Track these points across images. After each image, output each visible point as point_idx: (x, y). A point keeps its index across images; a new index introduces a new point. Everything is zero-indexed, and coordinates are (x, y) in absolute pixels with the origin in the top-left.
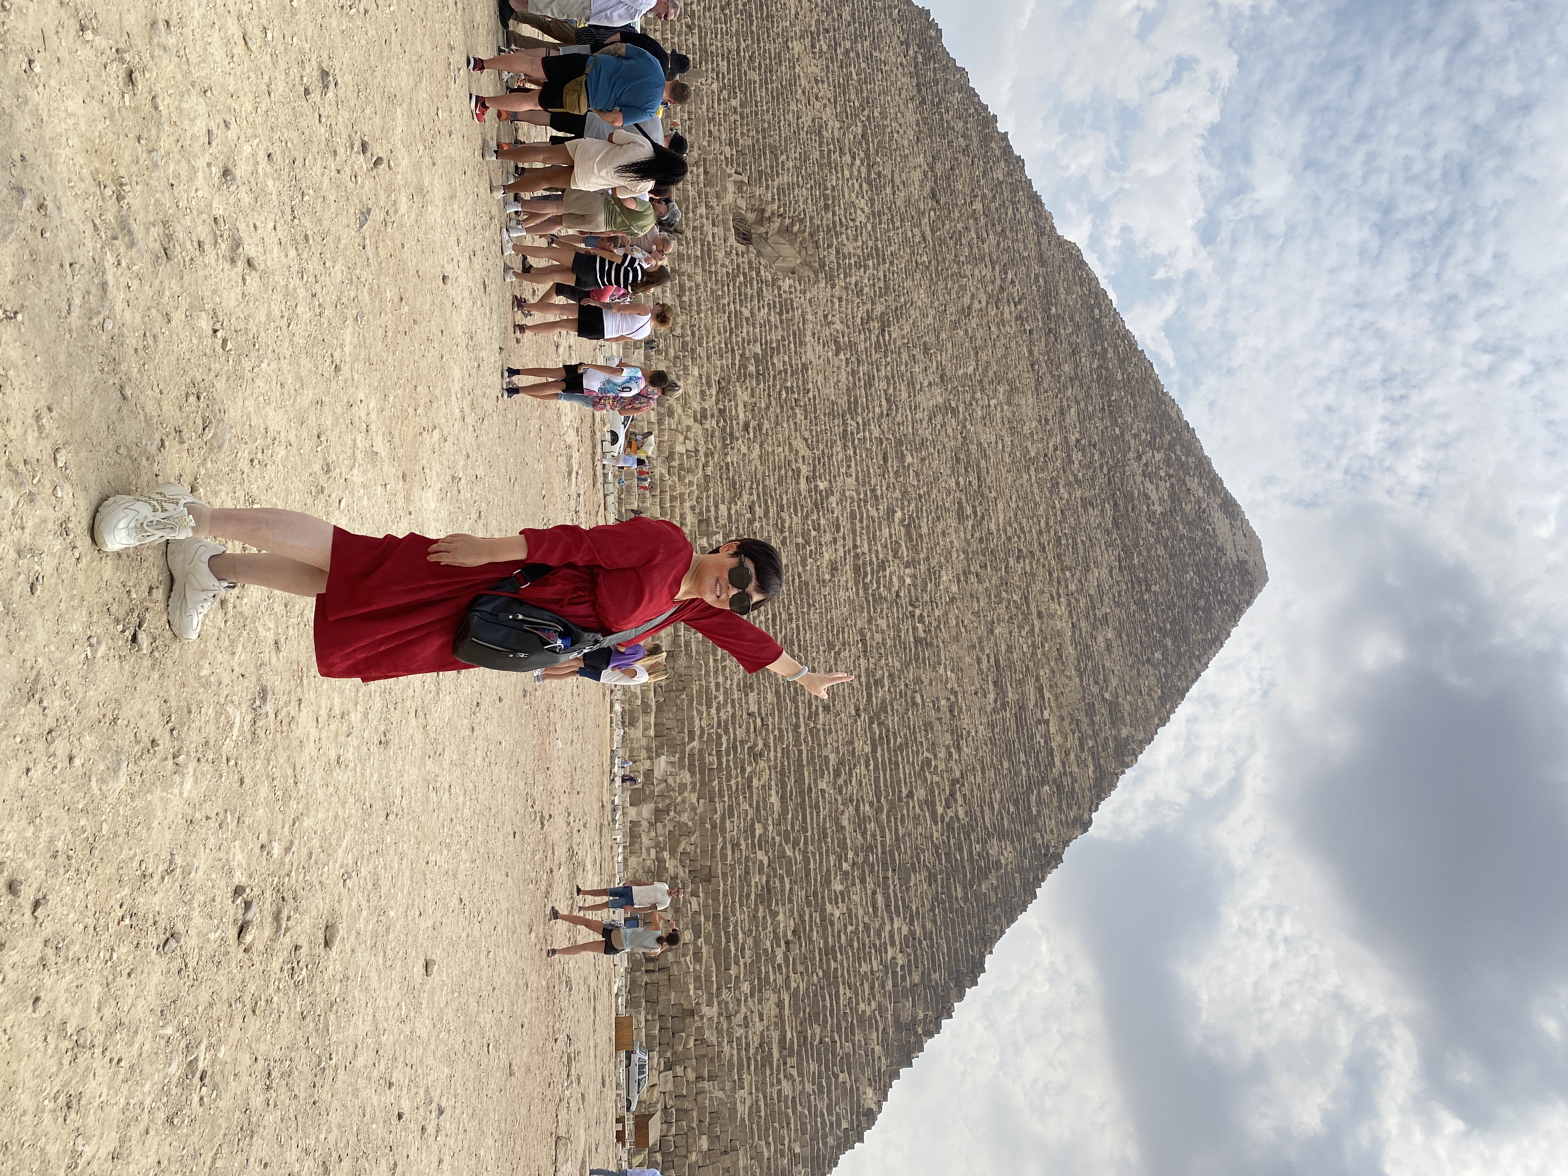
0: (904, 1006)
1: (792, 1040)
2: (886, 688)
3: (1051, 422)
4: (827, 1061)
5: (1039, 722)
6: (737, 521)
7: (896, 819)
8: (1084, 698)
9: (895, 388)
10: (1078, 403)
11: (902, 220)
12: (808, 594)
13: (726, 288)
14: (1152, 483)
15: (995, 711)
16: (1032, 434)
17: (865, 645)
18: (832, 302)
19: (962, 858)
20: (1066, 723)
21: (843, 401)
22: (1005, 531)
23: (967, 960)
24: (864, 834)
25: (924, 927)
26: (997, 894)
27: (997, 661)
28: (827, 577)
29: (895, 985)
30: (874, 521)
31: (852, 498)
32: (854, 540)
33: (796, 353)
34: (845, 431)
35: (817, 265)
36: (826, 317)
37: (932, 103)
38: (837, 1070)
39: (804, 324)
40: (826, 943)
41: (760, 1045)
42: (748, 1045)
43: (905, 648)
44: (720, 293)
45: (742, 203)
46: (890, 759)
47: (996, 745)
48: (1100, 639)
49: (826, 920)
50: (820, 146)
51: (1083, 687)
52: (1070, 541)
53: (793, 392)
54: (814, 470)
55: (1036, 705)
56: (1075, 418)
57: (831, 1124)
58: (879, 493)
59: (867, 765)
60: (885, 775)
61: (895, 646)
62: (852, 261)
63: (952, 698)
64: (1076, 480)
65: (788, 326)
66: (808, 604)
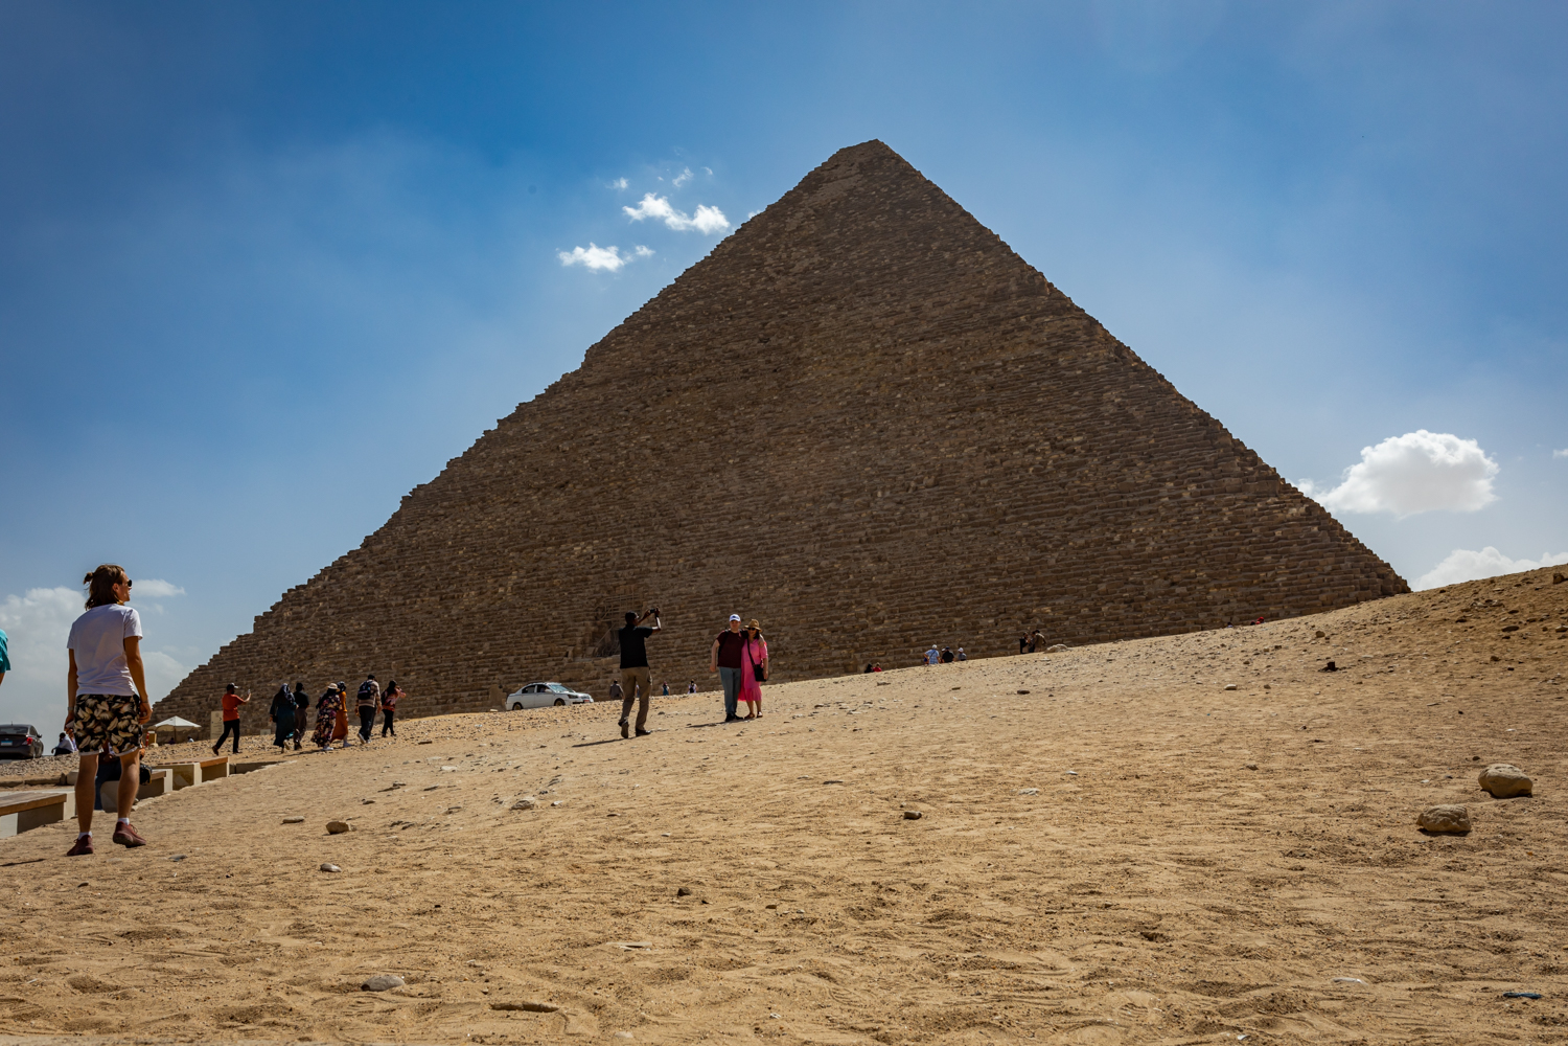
0: (1229, 485)
1: (1245, 577)
2: (975, 510)
3: (746, 367)
4: (1264, 547)
5: (1005, 370)
6: (844, 642)
7: (1081, 497)
8: (985, 327)
9: (728, 513)
10: (727, 342)
11: (587, 514)
12: (902, 580)
13: (661, 660)
14: (793, 266)
15: (995, 412)
16: (758, 385)
17: (941, 529)
18: (661, 571)
19: (1116, 438)
20: (1006, 344)
21: (742, 558)
22: (843, 407)
23: (1197, 430)
24: (1092, 525)
25: (1169, 469)
26: (1145, 406)
27: (955, 411)
28: (887, 564)
29: (1212, 493)
30: (839, 527)
31: (821, 547)
32: (855, 543)
33: (707, 600)
34: (766, 555)
35: (633, 586)
36: (674, 576)
37: (483, 491)
38: (1272, 539)
39: (682, 595)
40: (1174, 553)
41: (1247, 601)
42: (1246, 612)
43: (943, 494)
44: (665, 665)
45: (590, 650)
46: (1034, 504)
47: (1023, 410)
48: (934, 313)
49: (1158, 554)
50: (535, 588)
51: (974, 329)
52: (848, 345)
53: (738, 601)
54: (800, 580)
55: (990, 373)
56: (741, 344)
57: (1313, 541)
58: (815, 524)
59: (1037, 524)
60: (1046, 508)
61: (942, 503)
62: (626, 556)
63: (984, 450)
64: (795, 341)
65: (685, 608)
66: (909, 579)
